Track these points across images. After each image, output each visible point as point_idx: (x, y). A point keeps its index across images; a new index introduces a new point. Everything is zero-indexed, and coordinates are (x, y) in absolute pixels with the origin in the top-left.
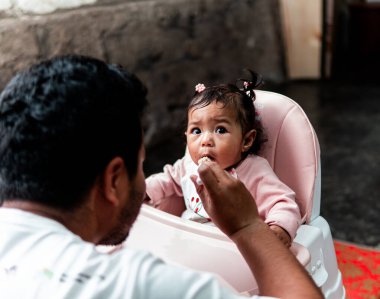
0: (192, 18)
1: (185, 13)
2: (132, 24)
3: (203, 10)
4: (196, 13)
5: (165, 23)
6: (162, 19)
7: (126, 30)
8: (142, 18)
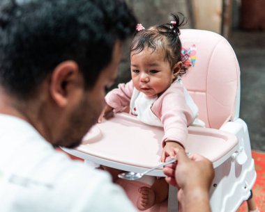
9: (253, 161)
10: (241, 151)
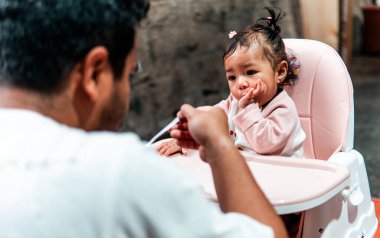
0: (223, 14)
1: (217, 8)
2: (172, 17)
3: (233, 8)
4: (227, 10)
5: (200, 18)
6: (198, 14)
7: (167, 23)
8: (180, 12)
9: (372, 204)
10: (356, 189)
